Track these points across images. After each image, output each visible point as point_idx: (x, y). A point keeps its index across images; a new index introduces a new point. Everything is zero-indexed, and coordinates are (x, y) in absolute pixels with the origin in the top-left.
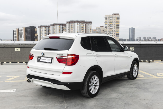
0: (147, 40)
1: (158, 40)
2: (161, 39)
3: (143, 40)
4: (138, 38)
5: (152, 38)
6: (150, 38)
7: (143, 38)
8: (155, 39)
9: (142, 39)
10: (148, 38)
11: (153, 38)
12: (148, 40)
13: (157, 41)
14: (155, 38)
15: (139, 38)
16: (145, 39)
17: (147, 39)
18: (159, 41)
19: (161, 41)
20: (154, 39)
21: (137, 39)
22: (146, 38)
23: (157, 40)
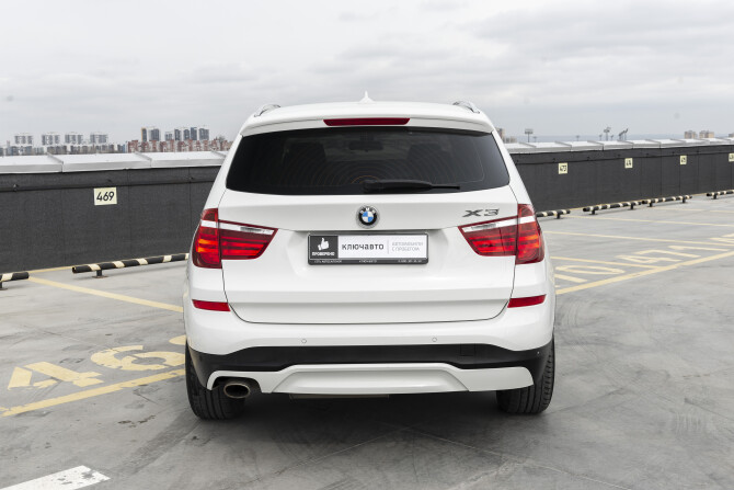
0: (65, 147)
1: (116, 149)
2: (129, 144)
3: (45, 150)
4: (17, 142)
5: (86, 137)
6: (80, 137)
7: (44, 137)
8: (100, 141)
9: (37, 143)
10: (67, 138)
11: (93, 138)
12: (69, 149)
13: (111, 150)
14: (103, 138)
15: (24, 142)
16: (54, 145)
17: (62, 142)
18: (121, 150)
19: (130, 152)
20: (97, 144)
21: (13, 144)
22: (57, 138)
23: (112, 146)
